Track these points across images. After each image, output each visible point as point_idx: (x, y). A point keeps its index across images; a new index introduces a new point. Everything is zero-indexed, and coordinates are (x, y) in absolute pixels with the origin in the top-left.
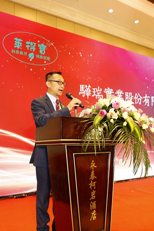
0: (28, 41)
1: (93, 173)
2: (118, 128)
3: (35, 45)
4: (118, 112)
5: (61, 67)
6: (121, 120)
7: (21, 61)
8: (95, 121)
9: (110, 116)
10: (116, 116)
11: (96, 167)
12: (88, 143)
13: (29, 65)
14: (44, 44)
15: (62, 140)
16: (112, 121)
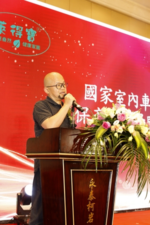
0: (14, 24)
1: (91, 193)
2: (123, 144)
3: (22, 30)
4: (123, 125)
5: (54, 59)
6: (126, 134)
7: (4, 50)
8: (97, 135)
9: (114, 130)
10: (120, 130)
11: (95, 186)
12: (89, 159)
14: (34, 29)
15: (60, 154)
16: (116, 135)
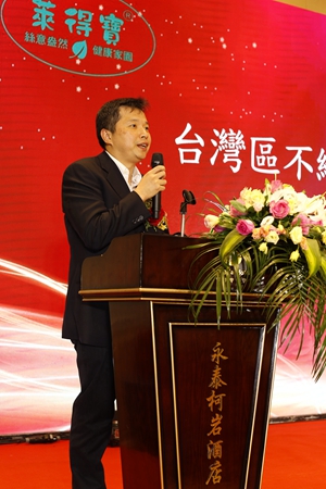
0: (73, 6)
1: (217, 372)
3: (90, 19)
4: (281, 227)
5: (165, 81)
7: (52, 66)
8: (224, 248)
9: (258, 237)
11: (225, 358)
13: (74, 75)
14: (117, 16)
15: (141, 289)
16: (263, 247)
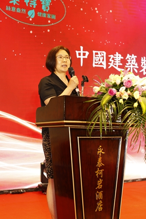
1: (100, 159)
2: (129, 109)
4: (129, 92)
5: (71, 28)
6: (132, 100)
7: (19, 22)
8: (103, 101)
9: (119, 96)
10: (126, 96)
11: (103, 153)
12: (94, 126)
13: (29, 26)
15: (65, 121)
16: (121, 101)
